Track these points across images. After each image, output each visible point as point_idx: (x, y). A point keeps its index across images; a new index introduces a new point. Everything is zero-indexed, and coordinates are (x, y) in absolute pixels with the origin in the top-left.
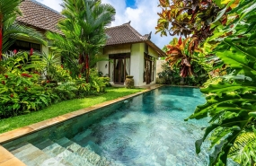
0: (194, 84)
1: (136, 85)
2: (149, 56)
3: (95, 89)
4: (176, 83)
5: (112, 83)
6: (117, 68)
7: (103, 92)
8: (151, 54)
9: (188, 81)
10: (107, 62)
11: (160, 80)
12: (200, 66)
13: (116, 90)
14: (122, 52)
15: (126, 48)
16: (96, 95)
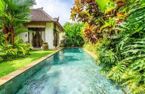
0: (79, 46)
1: (50, 48)
2: (56, 31)
3: (21, 53)
4: (70, 46)
5: (32, 48)
6: (34, 37)
7: (28, 55)
8: (57, 29)
9: (76, 45)
10: (27, 33)
11: (62, 45)
12: (81, 37)
13: (36, 52)
14: (39, 27)
15: (42, 25)
16: (23, 57)
